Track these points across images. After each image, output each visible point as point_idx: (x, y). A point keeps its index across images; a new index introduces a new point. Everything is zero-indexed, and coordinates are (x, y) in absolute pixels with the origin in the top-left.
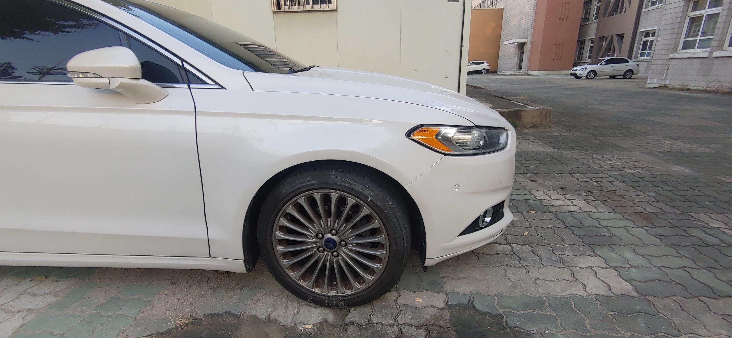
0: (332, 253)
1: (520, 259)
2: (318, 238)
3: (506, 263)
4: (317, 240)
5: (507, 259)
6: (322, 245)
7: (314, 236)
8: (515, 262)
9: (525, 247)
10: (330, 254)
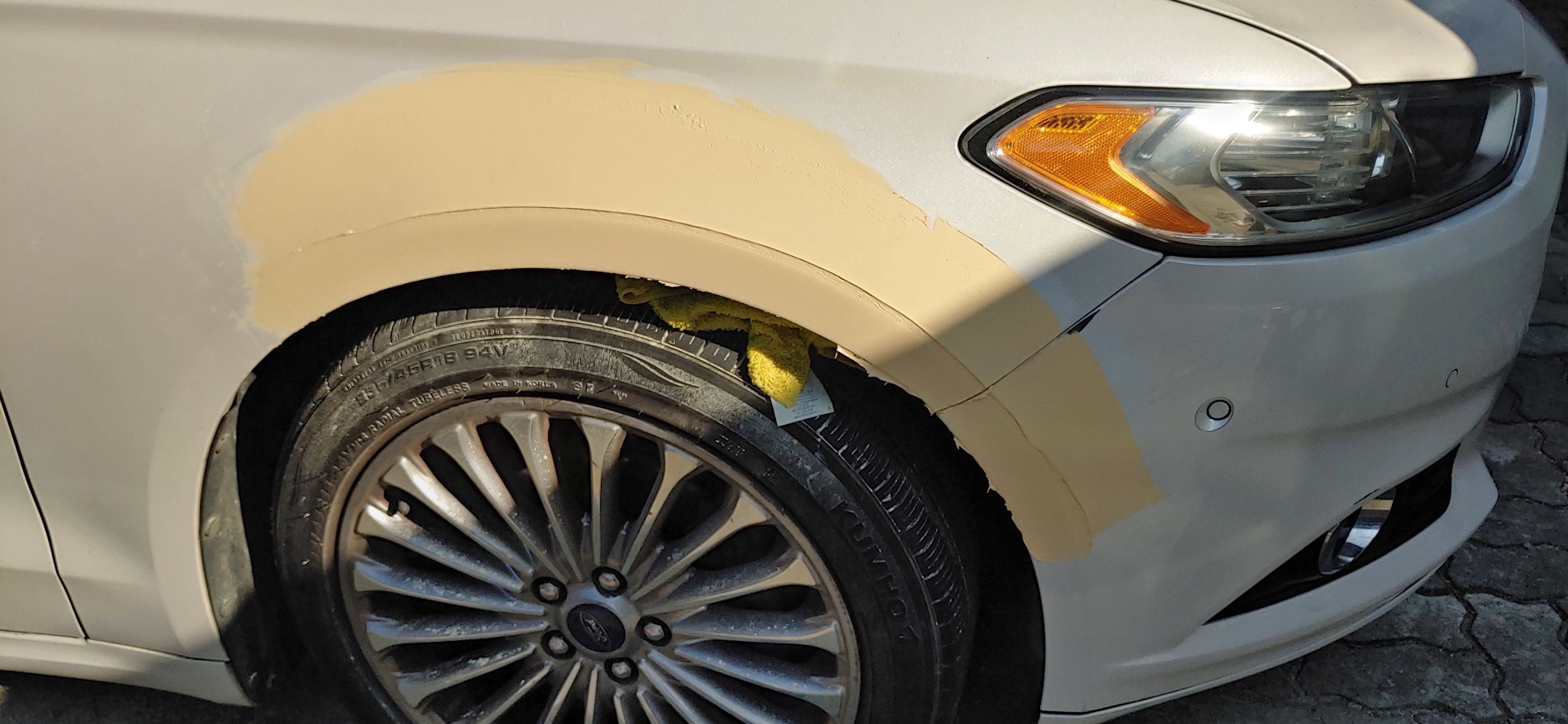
0: (609, 665)
1: (1500, 677)
2: (543, 600)
3: (1433, 694)
4: (540, 609)
5: (1436, 673)
6: (560, 626)
7: (524, 591)
8: (1475, 691)
9: (1532, 611)
10: (599, 667)
